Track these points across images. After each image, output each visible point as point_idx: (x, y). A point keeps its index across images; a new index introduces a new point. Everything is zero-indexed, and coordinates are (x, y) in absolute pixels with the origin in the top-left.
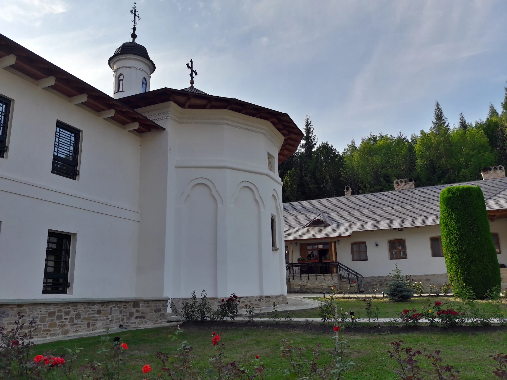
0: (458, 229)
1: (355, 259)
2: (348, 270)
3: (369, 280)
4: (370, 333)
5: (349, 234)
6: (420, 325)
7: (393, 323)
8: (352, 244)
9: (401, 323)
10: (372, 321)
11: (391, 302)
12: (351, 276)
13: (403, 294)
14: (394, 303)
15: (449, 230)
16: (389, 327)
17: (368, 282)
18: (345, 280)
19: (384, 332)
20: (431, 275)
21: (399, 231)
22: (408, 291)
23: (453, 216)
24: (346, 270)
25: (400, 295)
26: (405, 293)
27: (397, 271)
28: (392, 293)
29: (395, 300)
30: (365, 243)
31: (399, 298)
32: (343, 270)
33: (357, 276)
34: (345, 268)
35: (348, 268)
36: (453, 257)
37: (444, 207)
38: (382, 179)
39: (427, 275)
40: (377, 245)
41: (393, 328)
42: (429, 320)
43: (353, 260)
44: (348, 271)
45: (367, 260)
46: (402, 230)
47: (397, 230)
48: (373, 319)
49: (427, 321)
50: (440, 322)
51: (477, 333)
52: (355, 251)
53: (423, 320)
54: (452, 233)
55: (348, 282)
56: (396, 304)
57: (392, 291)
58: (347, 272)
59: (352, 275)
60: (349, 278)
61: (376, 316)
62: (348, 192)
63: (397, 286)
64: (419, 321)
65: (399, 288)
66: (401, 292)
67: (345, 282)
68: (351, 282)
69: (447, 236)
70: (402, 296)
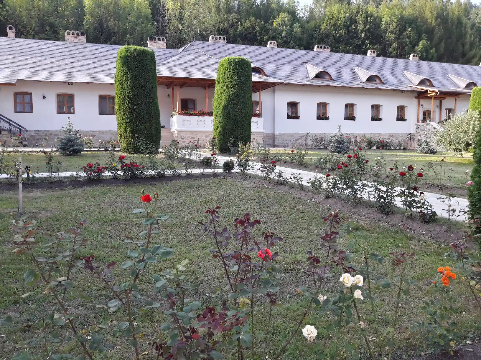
0: (132, 89)
1: (18, 111)
2: (9, 122)
3: (33, 134)
4: (50, 188)
5: (14, 82)
6: (103, 178)
7: (76, 177)
8: (16, 94)
9: (85, 177)
10: (53, 176)
11: (61, 156)
12: (13, 128)
13: (74, 148)
14: (64, 157)
15: (123, 88)
16: (71, 181)
17: (32, 136)
18: (6, 133)
19: (65, 186)
20: (96, 132)
21: (69, 84)
22: (80, 145)
23: (129, 76)
24: (7, 122)
25: (72, 149)
26: (78, 147)
27: (70, 125)
28: (63, 148)
29: (66, 153)
30: (31, 94)
31: (70, 152)
32: (4, 122)
33: (20, 129)
34: (5, 119)
35: (10, 120)
36: (124, 115)
37: (121, 65)
38: (48, 28)
39: (93, 131)
40: (44, 97)
41: (75, 182)
42: (112, 173)
43: (16, 112)
44: (10, 124)
45: (32, 112)
46: (72, 85)
47: (67, 84)
48: (54, 174)
49: (110, 174)
50: (122, 174)
51: (154, 183)
52: (18, 101)
53: (107, 173)
54: (126, 92)
55: (9, 135)
56: (68, 158)
57: (64, 145)
58: (8, 125)
59: (15, 128)
60: (10, 131)
61: (58, 171)
62: (11, 33)
63: (69, 140)
64: (103, 174)
65: (71, 142)
66: (73, 146)
67: (5, 135)
68: (12, 135)
69: (121, 95)
70: (73, 151)
